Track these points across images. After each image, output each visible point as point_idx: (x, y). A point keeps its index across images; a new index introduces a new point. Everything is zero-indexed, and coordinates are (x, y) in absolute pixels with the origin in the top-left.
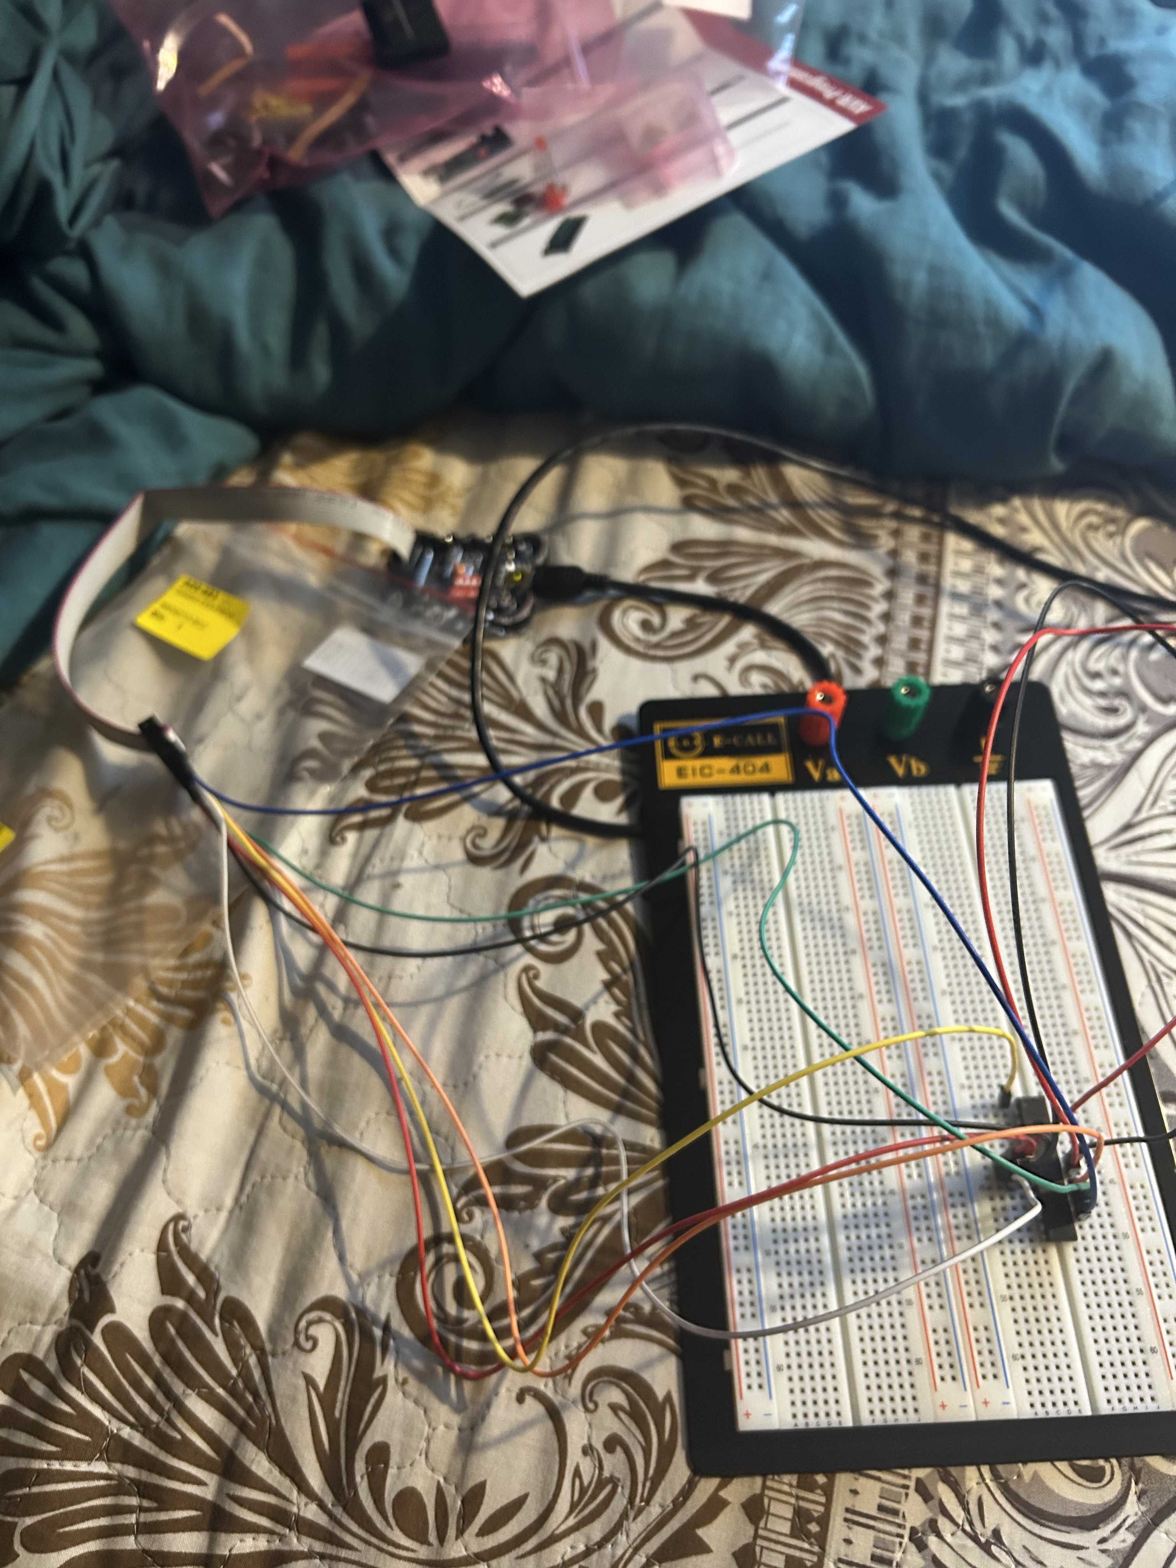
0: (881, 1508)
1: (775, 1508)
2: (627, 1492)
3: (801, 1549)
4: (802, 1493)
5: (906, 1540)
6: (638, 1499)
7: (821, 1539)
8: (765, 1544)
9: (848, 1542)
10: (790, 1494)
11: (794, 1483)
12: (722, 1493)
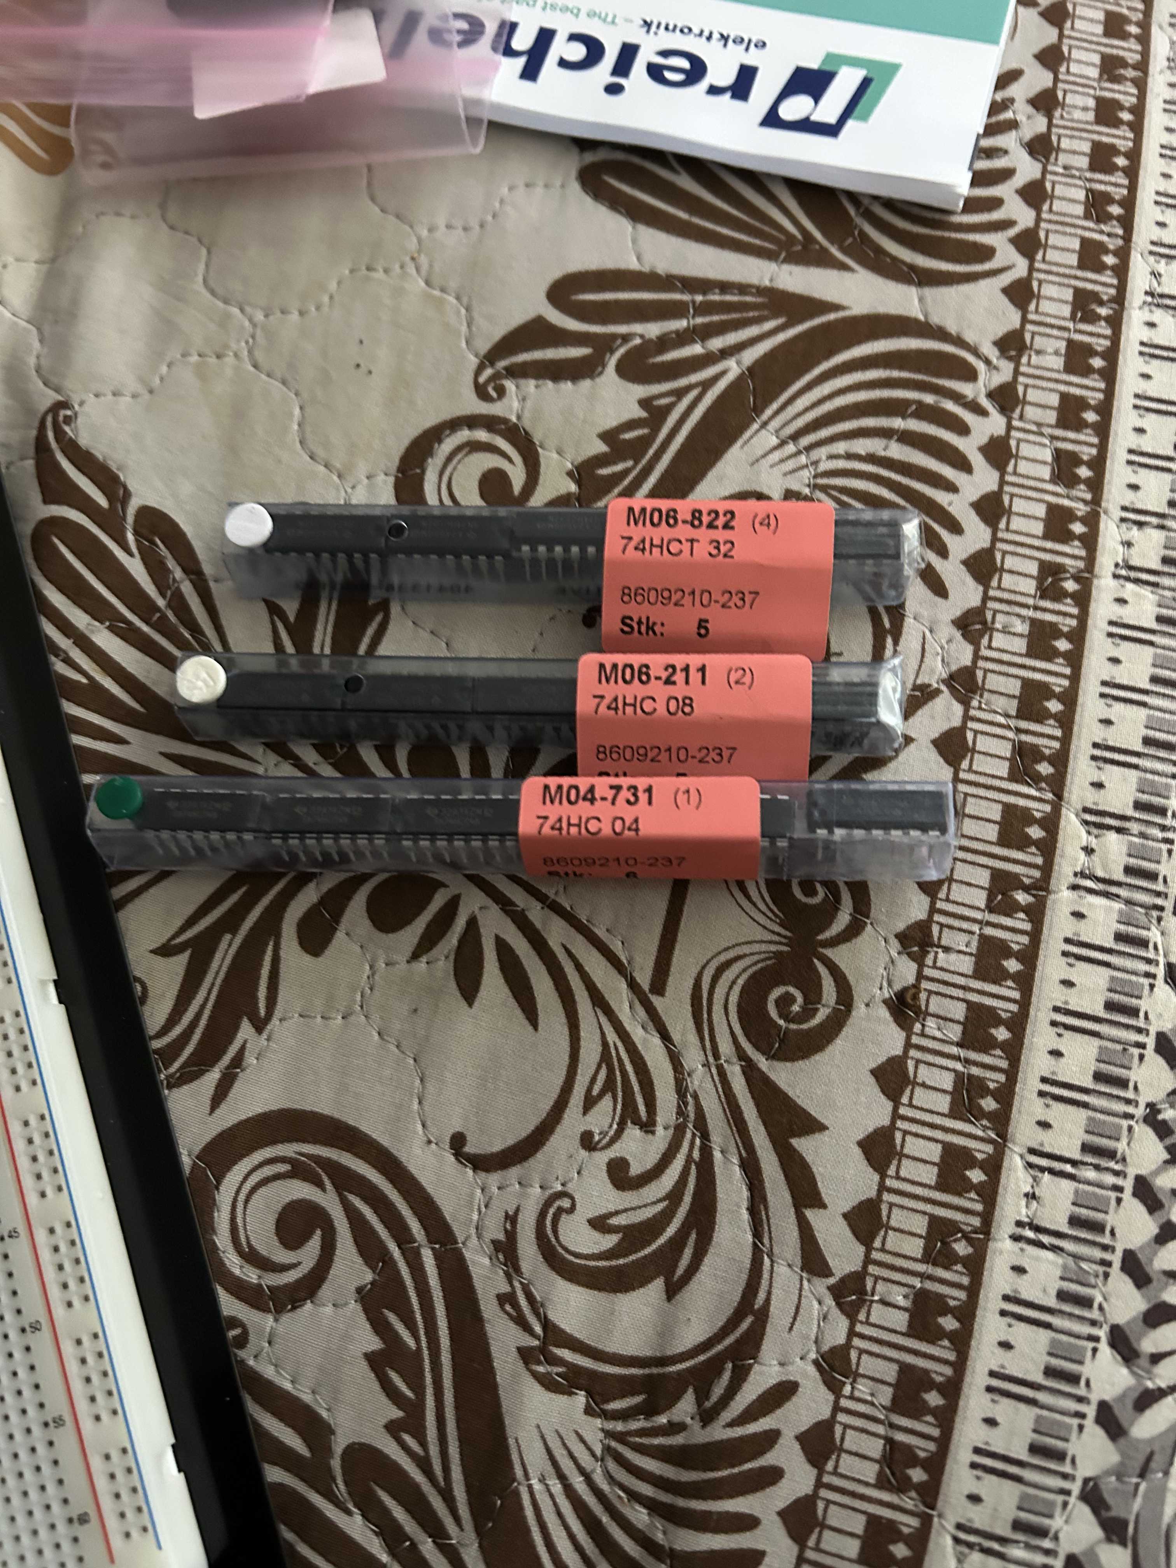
0: (1148, 741)
1: (985, 744)
3: (1027, 797)
4: (1024, 724)
7: (1057, 783)
8: (972, 790)
9: (1098, 785)
11: (1014, 713)
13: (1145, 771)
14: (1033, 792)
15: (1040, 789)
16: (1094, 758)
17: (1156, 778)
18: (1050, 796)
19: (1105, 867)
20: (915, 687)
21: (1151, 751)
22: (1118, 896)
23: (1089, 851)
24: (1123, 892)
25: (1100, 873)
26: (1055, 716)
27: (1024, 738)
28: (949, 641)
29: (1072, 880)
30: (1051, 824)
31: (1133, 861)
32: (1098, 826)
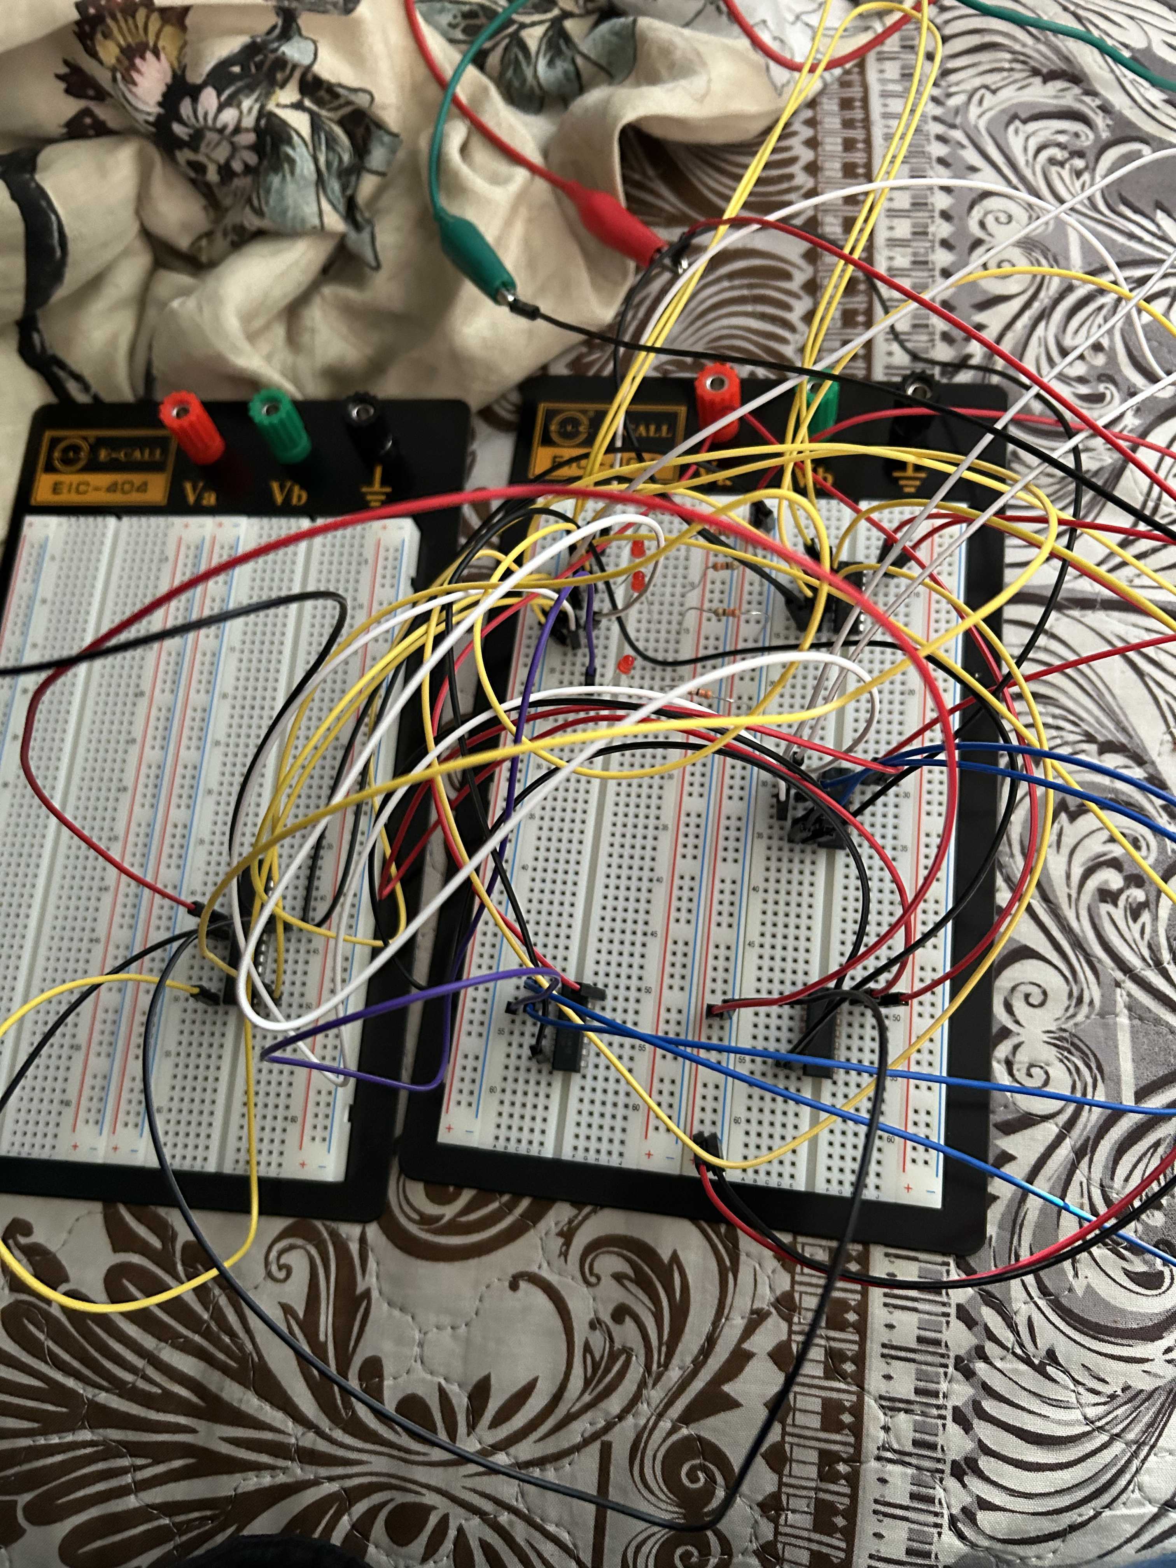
0: (920, 1340)
2: (642, 1359)
3: (839, 1390)
4: (832, 1334)
5: (951, 1369)
6: (655, 1366)
7: (859, 1379)
8: (799, 1389)
9: (888, 1377)
12: (746, 1346)
13: (921, 1363)
14: (842, 1386)
15: (848, 1384)
16: (883, 1356)
17: (929, 1368)
18: (854, 1388)
19: (898, 1442)
20: (753, 1312)
21: (923, 1347)
22: (910, 1464)
23: (886, 1429)
24: (914, 1461)
25: (896, 1446)
26: (853, 1325)
27: (834, 1344)
28: (774, 1272)
29: (876, 1452)
30: (858, 1410)
31: (918, 1435)
32: (892, 1409)
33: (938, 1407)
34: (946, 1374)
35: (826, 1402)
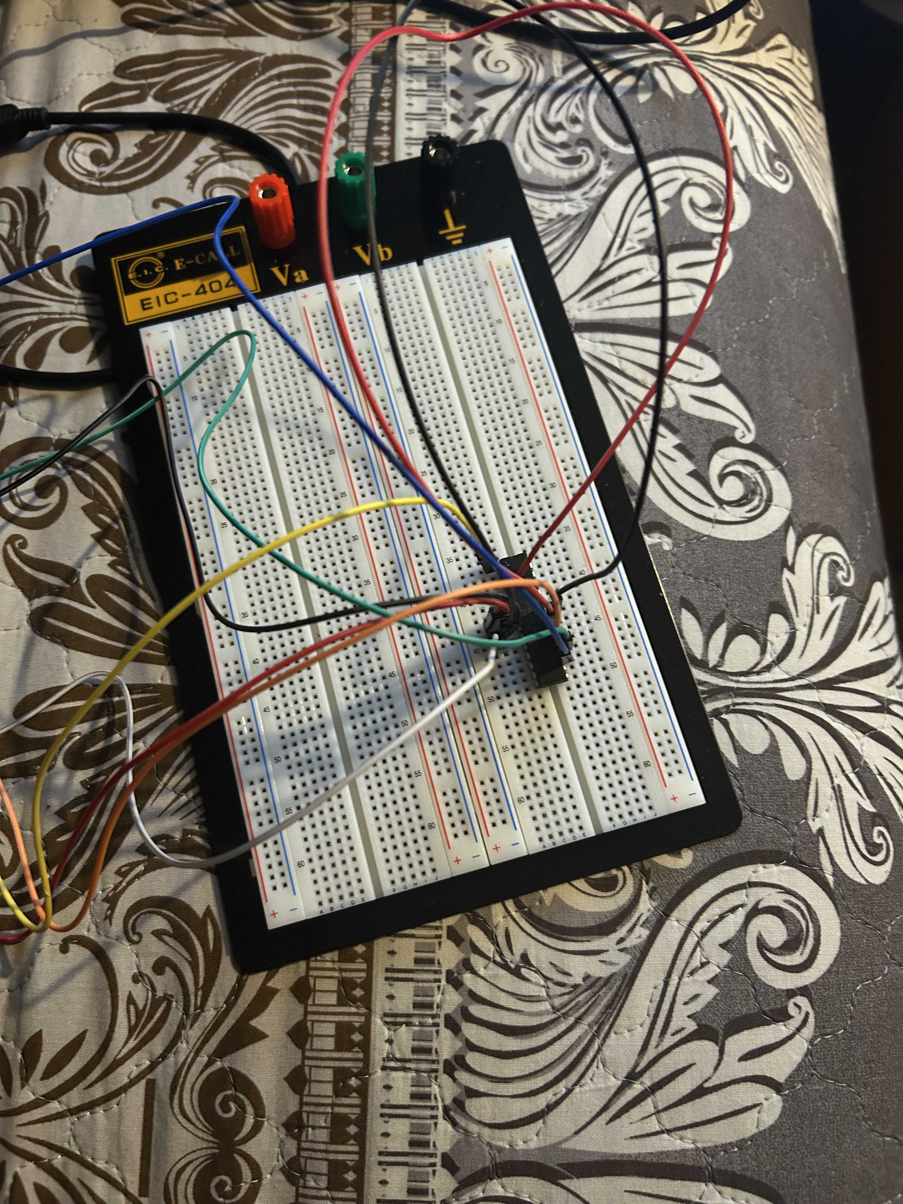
0: (417, 961)
1: (321, 984)
2: (181, 1004)
3: (349, 1014)
4: (344, 966)
5: (443, 982)
6: (192, 1009)
7: (367, 1001)
8: (315, 1017)
9: (391, 997)
10: (333, 969)
11: (336, 959)
12: (270, 984)
13: (418, 981)
14: (353, 1010)
15: (357, 1007)
16: (387, 979)
17: (425, 984)
18: (363, 1010)
19: (400, 1051)
21: (420, 967)
22: (410, 1069)
23: (390, 1041)
24: (412, 1066)
25: (398, 1056)
26: (361, 956)
27: (344, 974)
29: (381, 1063)
30: (366, 1029)
31: (416, 1043)
32: (395, 1024)
33: (433, 1017)
34: (439, 987)
35: (339, 1026)
